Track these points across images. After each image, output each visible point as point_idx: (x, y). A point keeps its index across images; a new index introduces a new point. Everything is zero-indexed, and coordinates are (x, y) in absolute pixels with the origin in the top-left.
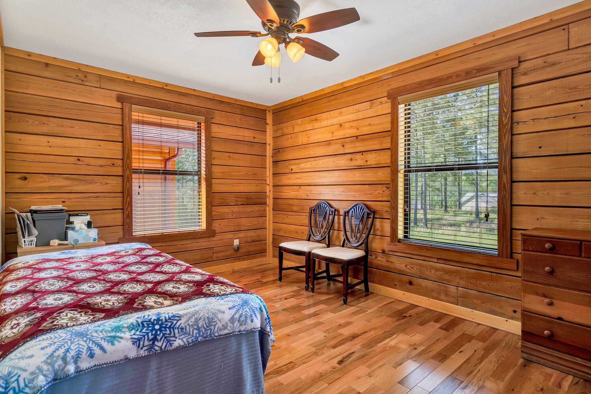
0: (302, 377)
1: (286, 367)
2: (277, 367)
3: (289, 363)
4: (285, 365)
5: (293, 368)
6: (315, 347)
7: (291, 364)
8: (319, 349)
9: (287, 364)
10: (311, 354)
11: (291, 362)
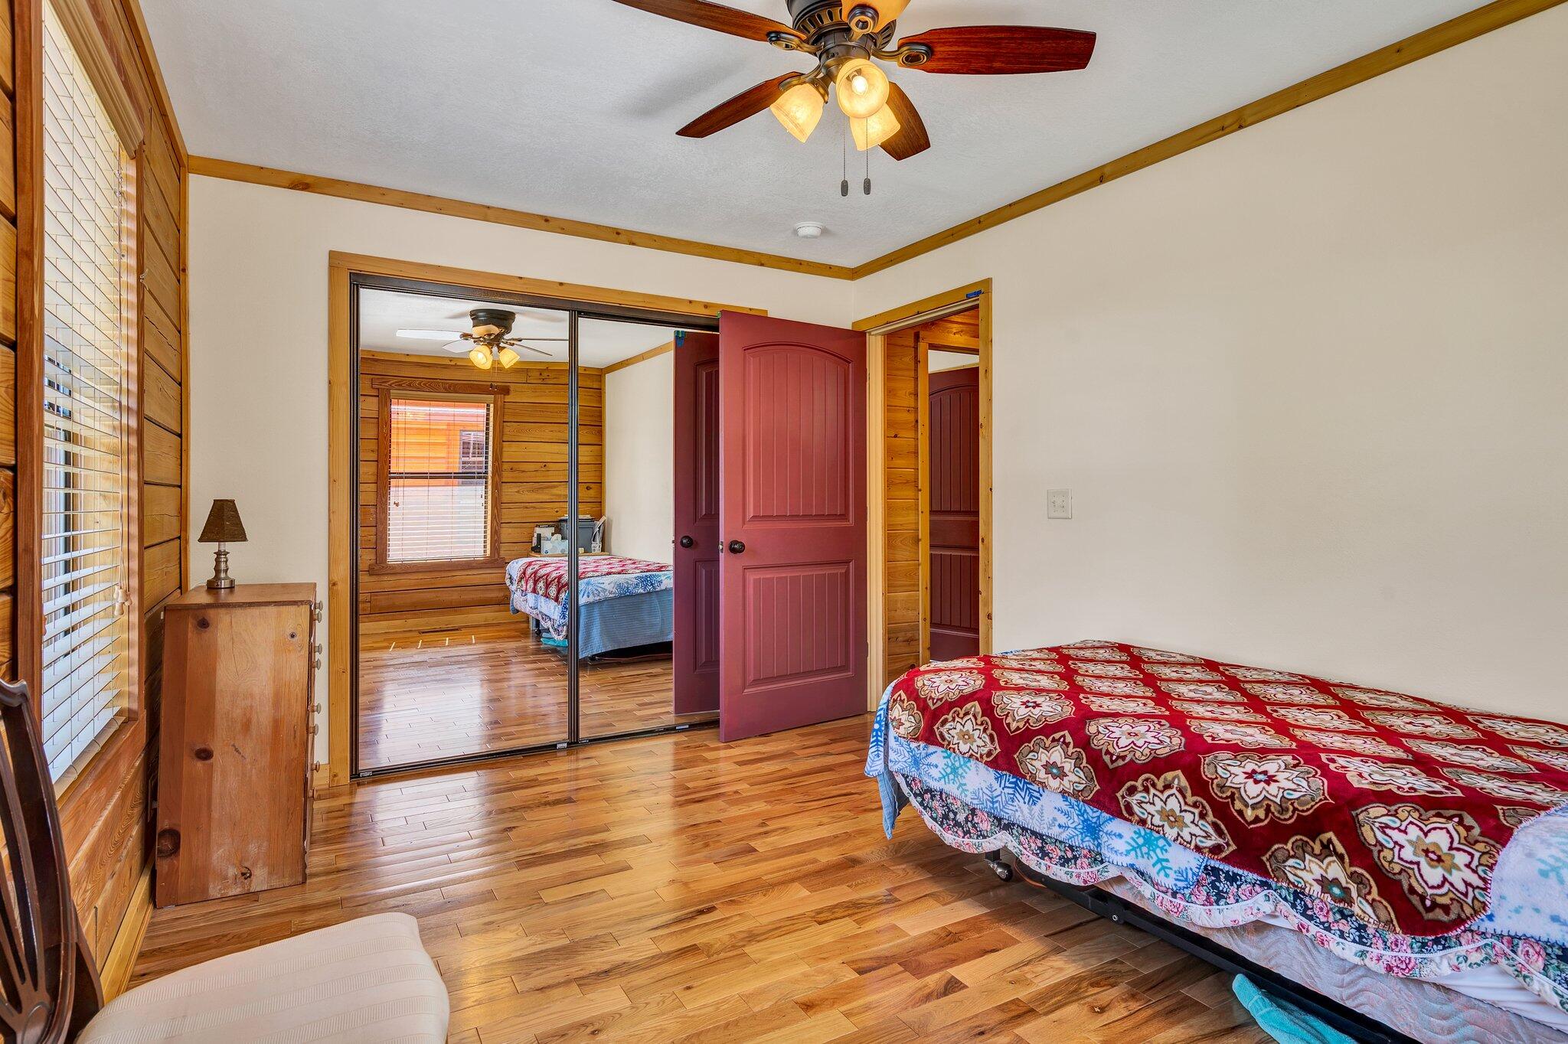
0: (807, 893)
1: (837, 915)
2: (856, 917)
3: (826, 921)
4: (837, 919)
5: (819, 912)
6: (744, 954)
7: (822, 920)
8: (734, 947)
9: (832, 920)
10: (764, 937)
11: (820, 923)
